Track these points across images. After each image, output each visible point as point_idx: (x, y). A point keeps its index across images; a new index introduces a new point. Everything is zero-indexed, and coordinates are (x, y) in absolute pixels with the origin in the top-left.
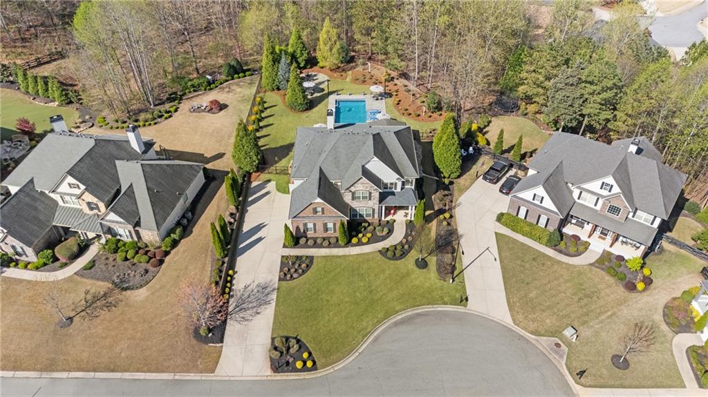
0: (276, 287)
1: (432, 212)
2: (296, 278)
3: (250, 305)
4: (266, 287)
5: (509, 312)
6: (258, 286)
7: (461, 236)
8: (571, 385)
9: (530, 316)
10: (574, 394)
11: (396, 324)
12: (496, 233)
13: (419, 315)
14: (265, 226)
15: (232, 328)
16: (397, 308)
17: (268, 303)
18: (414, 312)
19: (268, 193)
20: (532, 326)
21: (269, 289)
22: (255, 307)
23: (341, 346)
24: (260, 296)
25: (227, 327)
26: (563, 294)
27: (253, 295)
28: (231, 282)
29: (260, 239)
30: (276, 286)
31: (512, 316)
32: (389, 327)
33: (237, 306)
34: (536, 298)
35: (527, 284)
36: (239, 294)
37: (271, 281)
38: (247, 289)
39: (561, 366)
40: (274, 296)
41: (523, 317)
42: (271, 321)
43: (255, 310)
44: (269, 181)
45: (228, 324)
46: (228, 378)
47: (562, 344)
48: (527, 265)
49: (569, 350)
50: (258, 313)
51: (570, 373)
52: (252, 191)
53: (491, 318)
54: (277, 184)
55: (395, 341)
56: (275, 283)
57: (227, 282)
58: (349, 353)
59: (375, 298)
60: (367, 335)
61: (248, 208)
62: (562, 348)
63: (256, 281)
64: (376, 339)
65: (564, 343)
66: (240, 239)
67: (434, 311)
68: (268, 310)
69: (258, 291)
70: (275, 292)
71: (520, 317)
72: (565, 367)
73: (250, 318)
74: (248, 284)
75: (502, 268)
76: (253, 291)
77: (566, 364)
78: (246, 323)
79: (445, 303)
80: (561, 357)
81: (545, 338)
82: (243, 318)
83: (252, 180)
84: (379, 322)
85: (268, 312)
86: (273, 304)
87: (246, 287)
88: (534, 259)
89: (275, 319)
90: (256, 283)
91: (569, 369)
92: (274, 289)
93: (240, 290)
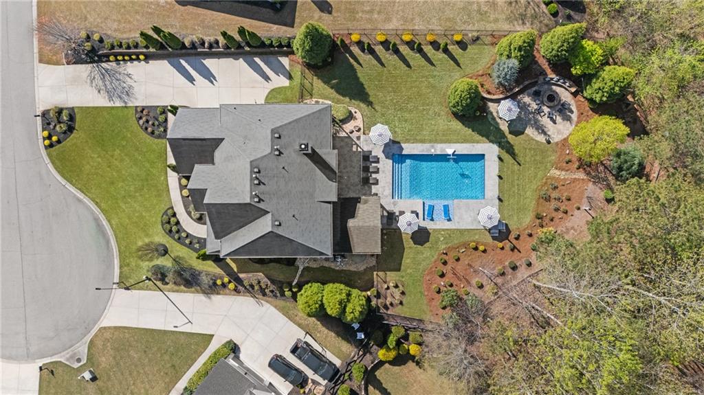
0: (128, 105)
1: (236, 270)
2: (139, 123)
3: (108, 83)
4: (128, 95)
5: (113, 325)
6: (130, 87)
7: (210, 298)
8: (43, 359)
9: (109, 344)
10: (35, 359)
11: (97, 220)
12: (213, 335)
13: (108, 242)
14: (212, 82)
15: (84, 70)
16: (113, 222)
17: (111, 99)
18: (111, 237)
19: (267, 78)
20: (99, 343)
21: (126, 98)
22: (106, 87)
23: (68, 168)
24: (118, 91)
25: (84, 65)
26: (132, 382)
27: (120, 84)
28: (131, 60)
29: (191, 80)
30: (130, 104)
31: (109, 328)
32: (92, 213)
33: (106, 70)
34: (129, 356)
35: (145, 351)
36: (120, 70)
37: (136, 99)
38: (125, 76)
39: (61, 357)
40: (118, 104)
41: (108, 338)
42: (91, 105)
43: (103, 88)
44: (290, 77)
45: (87, 65)
46: (36, 75)
47: (80, 364)
48: (167, 357)
49: (74, 368)
50: (99, 92)
51: (51, 363)
52: (272, 58)
53: (107, 308)
54: (285, 88)
55: (79, 217)
56: (132, 102)
57: (130, 56)
58: (63, 176)
59: (119, 202)
60: (83, 192)
61: (241, 59)
62: (76, 363)
63: (135, 84)
64: (79, 200)
65: (81, 366)
66: (192, 59)
67: (113, 255)
68: (103, 100)
69: (124, 88)
70: (123, 105)
71: (107, 335)
72: (59, 360)
73: (94, 85)
74: (133, 77)
75: (165, 331)
76: (124, 83)
77: (60, 362)
78: (89, 81)
79: (121, 267)
80: (68, 360)
81: (86, 351)
82: (94, 78)
83: (289, 56)
84: (97, 203)
85: (101, 101)
86: (110, 104)
87: (129, 75)
88: (173, 366)
89: (93, 107)
90: (133, 84)
91: (56, 362)
92: (126, 103)
93: (125, 70)
